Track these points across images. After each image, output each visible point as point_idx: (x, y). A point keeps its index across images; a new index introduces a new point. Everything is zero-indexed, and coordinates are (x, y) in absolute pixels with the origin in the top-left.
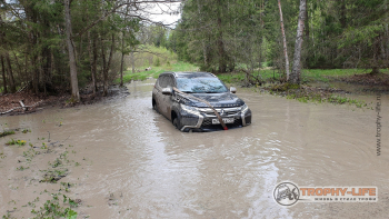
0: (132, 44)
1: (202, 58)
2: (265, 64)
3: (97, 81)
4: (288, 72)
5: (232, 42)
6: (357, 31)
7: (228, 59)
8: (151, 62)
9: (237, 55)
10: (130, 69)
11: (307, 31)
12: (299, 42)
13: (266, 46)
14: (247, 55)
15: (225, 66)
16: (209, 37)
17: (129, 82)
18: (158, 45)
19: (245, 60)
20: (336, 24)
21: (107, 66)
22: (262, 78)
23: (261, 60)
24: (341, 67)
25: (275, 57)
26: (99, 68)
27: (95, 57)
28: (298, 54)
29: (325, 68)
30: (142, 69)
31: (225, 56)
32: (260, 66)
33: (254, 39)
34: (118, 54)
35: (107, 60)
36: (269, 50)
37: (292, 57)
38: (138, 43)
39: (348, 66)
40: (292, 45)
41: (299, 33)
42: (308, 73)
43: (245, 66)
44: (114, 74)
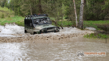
5: (46, 6)
12: (82, 6)
13: (64, 8)
16: (33, 2)
18: (3, 6)
24: (103, 19)
28: (82, 13)
29: (94, 20)
32: (62, 19)
41: (82, 2)
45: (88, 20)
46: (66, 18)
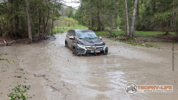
0: (57, 16)
1: (90, 24)
2: (118, 28)
3: (40, 32)
4: (128, 32)
5: (103, 17)
6: (160, 15)
7: (102, 25)
8: (66, 25)
9: (105, 23)
10: (56, 27)
11: (138, 13)
12: (134, 18)
13: (119, 20)
14: (110, 23)
15: (100, 28)
16: (93, 14)
17: (56, 33)
18: (69, 17)
19: (109, 26)
20: (151, 11)
21: (45, 25)
22: (116, 34)
23: (116, 26)
24: (152, 30)
25: (123, 24)
26: (41, 26)
27: (40, 21)
28: (133, 24)
29: (145, 31)
30: (62, 27)
31: (100, 23)
32: (116, 29)
33: (113, 16)
34: (50, 20)
35: (45, 23)
36: (120, 22)
37: (130, 25)
38: (60, 15)
39: (155, 30)
40: (130, 20)
41: (134, 14)
42: (137, 33)
43: (109, 28)
44: (48, 30)
45: (139, 30)
46: (120, 28)
